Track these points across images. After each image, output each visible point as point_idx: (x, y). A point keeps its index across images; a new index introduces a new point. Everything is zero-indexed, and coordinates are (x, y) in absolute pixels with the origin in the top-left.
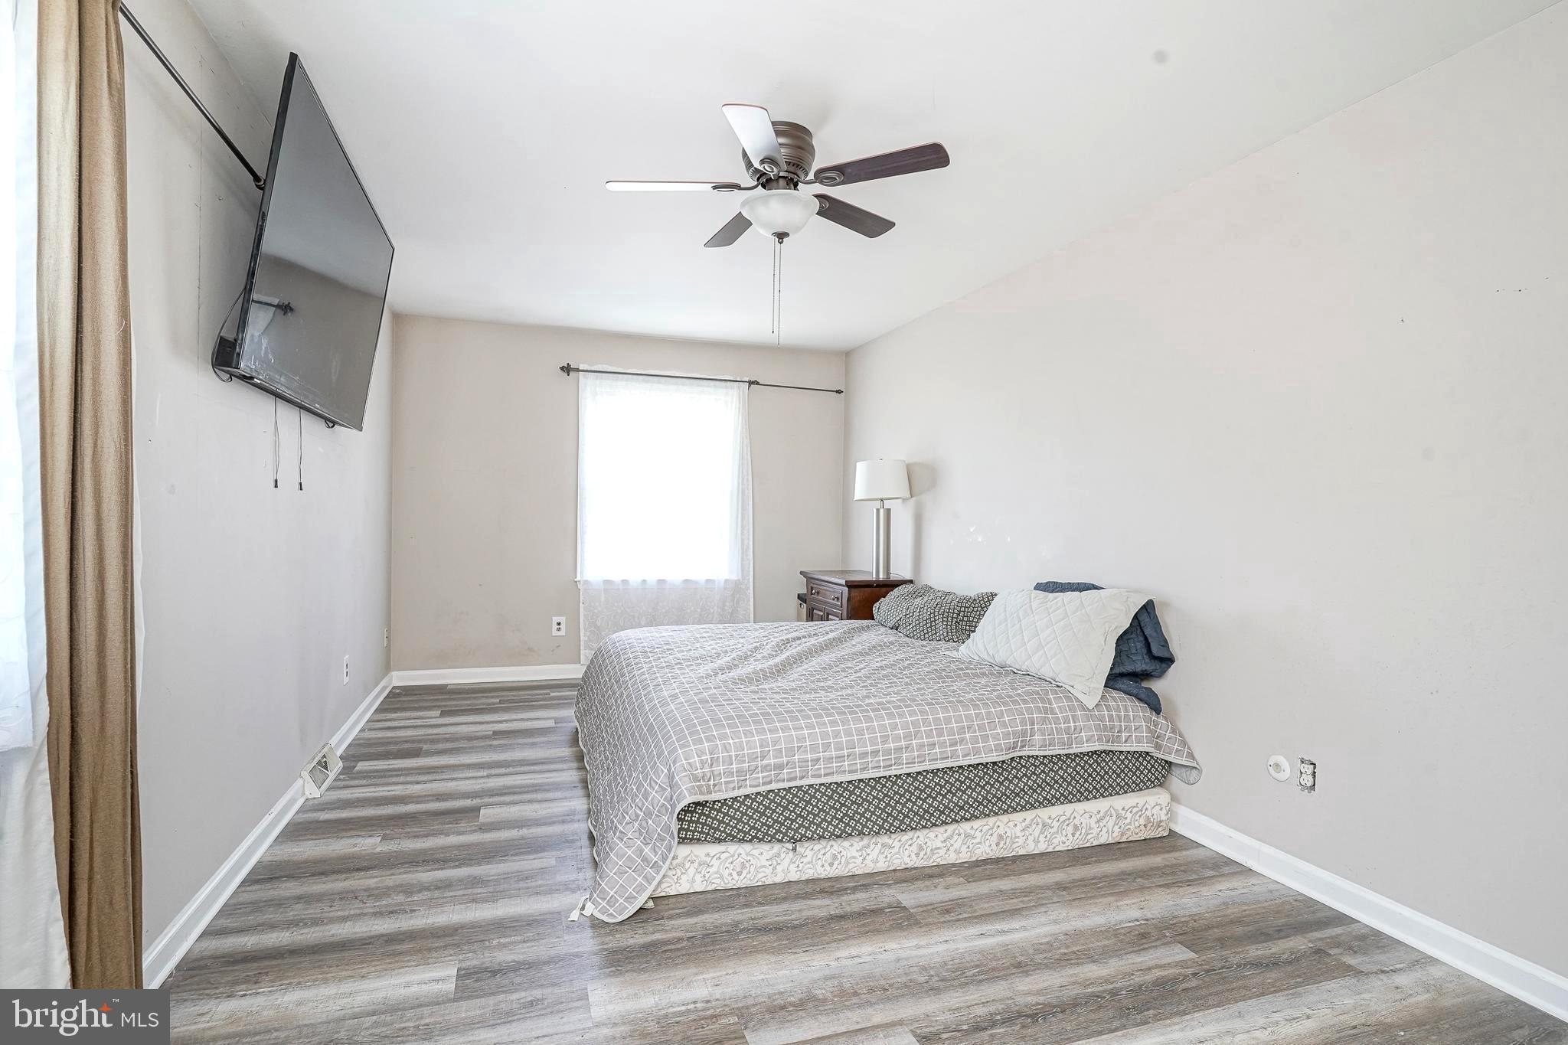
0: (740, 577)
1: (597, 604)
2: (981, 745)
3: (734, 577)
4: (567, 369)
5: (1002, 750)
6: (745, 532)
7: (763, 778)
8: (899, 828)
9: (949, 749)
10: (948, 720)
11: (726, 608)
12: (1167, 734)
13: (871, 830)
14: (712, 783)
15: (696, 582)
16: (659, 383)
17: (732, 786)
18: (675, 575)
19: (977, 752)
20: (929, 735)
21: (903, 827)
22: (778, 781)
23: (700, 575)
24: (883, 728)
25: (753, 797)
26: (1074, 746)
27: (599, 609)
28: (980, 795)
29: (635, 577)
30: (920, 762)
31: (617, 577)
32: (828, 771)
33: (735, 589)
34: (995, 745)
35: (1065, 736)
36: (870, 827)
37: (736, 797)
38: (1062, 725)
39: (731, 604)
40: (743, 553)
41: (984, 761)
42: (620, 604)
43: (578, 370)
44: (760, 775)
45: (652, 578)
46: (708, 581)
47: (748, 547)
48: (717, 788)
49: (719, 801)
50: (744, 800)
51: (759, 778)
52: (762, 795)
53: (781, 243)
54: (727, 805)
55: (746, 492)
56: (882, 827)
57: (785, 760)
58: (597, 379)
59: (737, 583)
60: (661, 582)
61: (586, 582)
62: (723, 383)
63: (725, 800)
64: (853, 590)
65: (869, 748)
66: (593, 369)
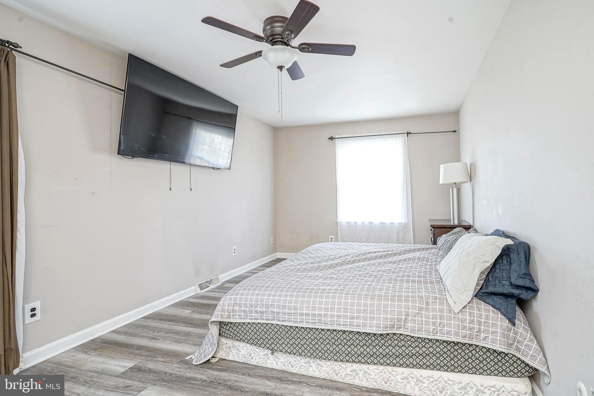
0: (406, 221)
1: (344, 231)
2: (368, 322)
3: (403, 221)
4: (331, 138)
5: (380, 327)
6: (408, 201)
7: (255, 316)
8: (321, 357)
9: (348, 320)
10: (352, 304)
11: (400, 235)
12: (526, 342)
13: (306, 354)
14: (231, 314)
15: (386, 224)
16: (367, 139)
17: (241, 317)
18: (377, 221)
19: (365, 326)
20: (339, 310)
21: (324, 357)
22: (261, 319)
23: (387, 221)
24: (315, 302)
25: (251, 324)
26: (438, 335)
27: (345, 233)
28: (385, 351)
29: (359, 222)
30: (332, 324)
31: (352, 221)
32: (284, 319)
33: (405, 227)
34: (376, 324)
35: (431, 327)
36: (306, 352)
37: (244, 323)
38: (431, 320)
39: (403, 233)
40: (407, 210)
41: (368, 332)
42: (354, 232)
43: (335, 138)
44: (253, 315)
45: (366, 222)
46: (391, 223)
47: (410, 208)
48: (234, 317)
49: (237, 323)
50: (248, 325)
51: (252, 316)
52: (255, 324)
53: (281, 71)
54: (241, 325)
55: (408, 182)
56: (312, 354)
57: (264, 309)
58: (342, 140)
59: (405, 224)
60: (370, 223)
61: (340, 222)
62: (395, 135)
63: (240, 323)
64: (436, 229)
65: (304, 312)
66: (340, 137)
